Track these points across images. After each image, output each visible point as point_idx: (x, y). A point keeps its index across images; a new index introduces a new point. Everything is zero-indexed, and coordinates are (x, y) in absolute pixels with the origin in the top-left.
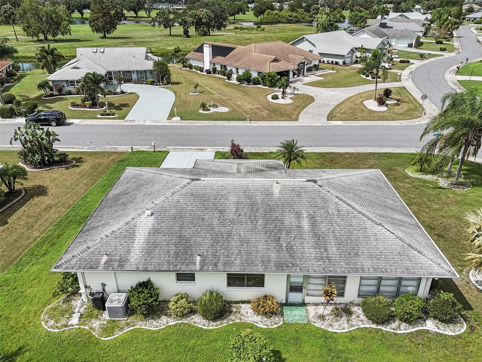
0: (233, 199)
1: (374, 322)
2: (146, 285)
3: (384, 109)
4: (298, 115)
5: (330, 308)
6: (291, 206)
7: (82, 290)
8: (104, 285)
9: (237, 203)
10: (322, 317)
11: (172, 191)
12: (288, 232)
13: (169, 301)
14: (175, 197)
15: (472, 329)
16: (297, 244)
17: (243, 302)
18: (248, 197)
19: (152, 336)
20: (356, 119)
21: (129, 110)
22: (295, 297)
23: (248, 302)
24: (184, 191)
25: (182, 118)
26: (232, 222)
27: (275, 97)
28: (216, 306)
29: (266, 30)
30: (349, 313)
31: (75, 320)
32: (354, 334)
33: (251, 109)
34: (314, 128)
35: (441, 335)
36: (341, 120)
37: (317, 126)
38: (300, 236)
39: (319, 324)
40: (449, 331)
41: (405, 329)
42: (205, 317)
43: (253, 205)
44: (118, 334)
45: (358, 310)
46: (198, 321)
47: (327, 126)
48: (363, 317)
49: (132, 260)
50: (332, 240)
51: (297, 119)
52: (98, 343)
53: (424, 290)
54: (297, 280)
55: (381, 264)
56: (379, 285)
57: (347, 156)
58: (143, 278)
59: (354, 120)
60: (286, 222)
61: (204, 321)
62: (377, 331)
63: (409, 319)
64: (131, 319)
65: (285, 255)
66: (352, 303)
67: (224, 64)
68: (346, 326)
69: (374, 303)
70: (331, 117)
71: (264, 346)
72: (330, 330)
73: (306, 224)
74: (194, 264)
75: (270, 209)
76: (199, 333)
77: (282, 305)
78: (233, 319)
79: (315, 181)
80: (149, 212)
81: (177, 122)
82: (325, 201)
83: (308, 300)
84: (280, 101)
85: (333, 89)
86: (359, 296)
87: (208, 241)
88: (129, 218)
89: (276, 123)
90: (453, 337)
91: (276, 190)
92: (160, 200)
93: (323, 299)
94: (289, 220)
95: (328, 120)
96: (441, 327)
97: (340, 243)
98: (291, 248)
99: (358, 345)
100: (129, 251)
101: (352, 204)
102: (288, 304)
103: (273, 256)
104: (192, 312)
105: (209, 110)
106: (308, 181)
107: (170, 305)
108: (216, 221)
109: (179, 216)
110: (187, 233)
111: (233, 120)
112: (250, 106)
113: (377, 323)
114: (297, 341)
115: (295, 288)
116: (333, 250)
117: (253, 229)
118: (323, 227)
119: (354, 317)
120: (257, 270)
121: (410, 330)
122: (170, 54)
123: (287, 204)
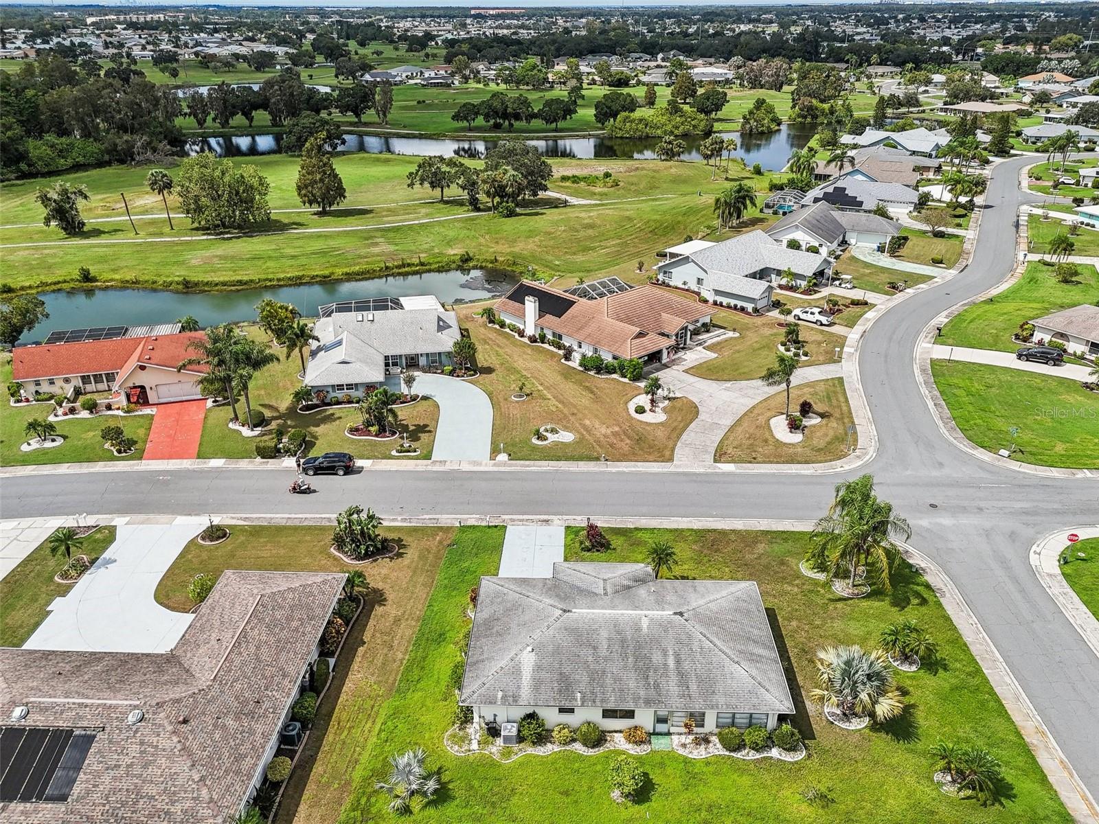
0: (604, 634)
1: (727, 750)
2: (532, 716)
3: (797, 437)
4: (673, 450)
5: (691, 737)
6: (658, 642)
7: (476, 719)
8: (495, 715)
9: (609, 639)
10: (684, 746)
11: (546, 624)
12: (656, 671)
13: (553, 731)
14: (551, 632)
15: (809, 756)
16: (663, 681)
17: (616, 732)
18: (619, 633)
19: (543, 761)
20: (754, 460)
21: (432, 438)
22: (662, 728)
23: (620, 732)
24: (558, 624)
25: (510, 455)
26: (606, 659)
27: (640, 410)
28: (594, 736)
29: (621, 184)
30: (707, 741)
31: (475, 746)
32: (709, 760)
33: (605, 436)
34: (694, 478)
35: (781, 760)
36: (733, 461)
37: (699, 474)
38: (666, 674)
39: (681, 751)
40: (788, 757)
41: (753, 755)
42: (585, 745)
43: (623, 641)
44: (514, 758)
45: (714, 739)
46: (578, 747)
47: (712, 474)
48: (719, 746)
49: (523, 695)
50: (694, 678)
51: (671, 459)
52: (500, 766)
53: (772, 723)
54: (663, 713)
55: (734, 701)
56: (734, 717)
57: (733, 537)
58: (530, 710)
59: (750, 462)
60: (654, 660)
61: (585, 748)
62: (729, 757)
63: (756, 748)
64: (522, 745)
65: (652, 692)
66: (711, 734)
67: (558, 331)
68: (704, 753)
69: (727, 734)
70: (719, 456)
71: (637, 768)
72: (690, 756)
73: (671, 662)
74: (576, 700)
75: (639, 646)
76: (580, 758)
77: (650, 734)
78: (608, 746)
79: (681, 614)
80: (530, 649)
81: (505, 464)
82: (690, 637)
83: (672, 730)
84: (647, 417)
85: (728, 384)
86: (717, 727)
87: (585, 679)
88: (512, 654)
89: (642, 467)
90: (791, 763)
91: (645, 624)
92: (537, 635)
93: (684, 730)
94: (657, 658)
95: (715, 461)
96: (783, 755)
97: (700, 681)
98: (658, 685)
99: (711, 768)
100: (519, 687)
101: (715, 640)
102: (655, 734)
103: (642, 693)
104: (574, 740)
105: (546, 439)
106: (675, 614)
107: (554, 734)
108: (590, 659)
109: (557, 651)
110: (567, 669)
111: (581, 459)
112: (603, 430)
113: (731, 751)
114: (662, 765)
115: (661, 720)
116: (693, 687)
117: (625, 667)
118: (686, 665)
119: (711, 745)
120: (629, 706)
121: (758, 756)
122: (454, 266)
123: (654, 641)
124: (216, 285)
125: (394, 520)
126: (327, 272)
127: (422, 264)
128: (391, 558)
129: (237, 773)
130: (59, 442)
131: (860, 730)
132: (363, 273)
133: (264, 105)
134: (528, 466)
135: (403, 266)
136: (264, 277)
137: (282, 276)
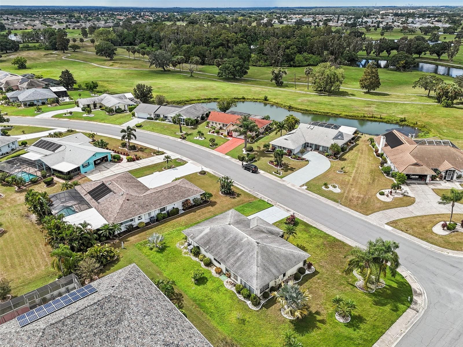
2: (198, 247)
4: (374, 212)
8: (191, 242)
9: (231, 238)
10: (227, 282)
12: (233, 253)
13: (200, 255)
14: (220, 227)
15: (258, 311)
16: (232, 257)
17: (214, 266)
19: (193, 261)
21: (291, 173)
24: (223, 226)
25: (308, 188)
26: (224, 242)
27: (381, 194)
31: (182, 247)
32: (230, 291)
35: (248, 305)
36: (395, 227)
37: (372, 225)
39: (225, 283)
40: (251, 306)
41: (241, 298)
42: (204, 264)
43: (234, 240)
44: (186, 255)
46: (202, 263)
47: (378, 227)
49: (196, 239)
51: (368, 215)
60: (236, 251)
62: (235, 294)
64: (190, 253)
68: (230, 287)
69: (238, 286)
70: (392, 223)
74: (206, 248)
75: (236, 244)
76: (199, 266)
77: (223, 273)
78: (211, 268)
79: (258, 243)
80: (210, 228)
81: (302, 190)
82: (252, 251)
84: (382, 197)
87: (214, 244)
88: (206, 227)
90: (249, 308)
91: (245, 239)
92: (216, 226)
95: (387, 224)
97: (241, 264)
99: (225, 292)
100: (197, 236)
101: (259, 256)
104: (203, 261)
105: (328, 188)
106: (256, 242)
108: (221, 240)
109: (215, 233)
110: (212, 239)
111: (331, 199)
112: (355, 194)
113: (237, 292)
114: (215, 282)
116: (238, 264)
117: (227, 247)
121: (243, 299)
122: (395, 122)
123: (242, 246)
124: (299, 109)
125: (247, 189)
126: (339, 113)
127: (381, 118)
128: (231, 197)
129: (126, 216)
130: (203, 139)
131: (286, 318)
132: (353, 116)
133: (396, 48)
134: (309, 194)
135: (372, 117)
136: (316, 110)
137: (322, 111)
